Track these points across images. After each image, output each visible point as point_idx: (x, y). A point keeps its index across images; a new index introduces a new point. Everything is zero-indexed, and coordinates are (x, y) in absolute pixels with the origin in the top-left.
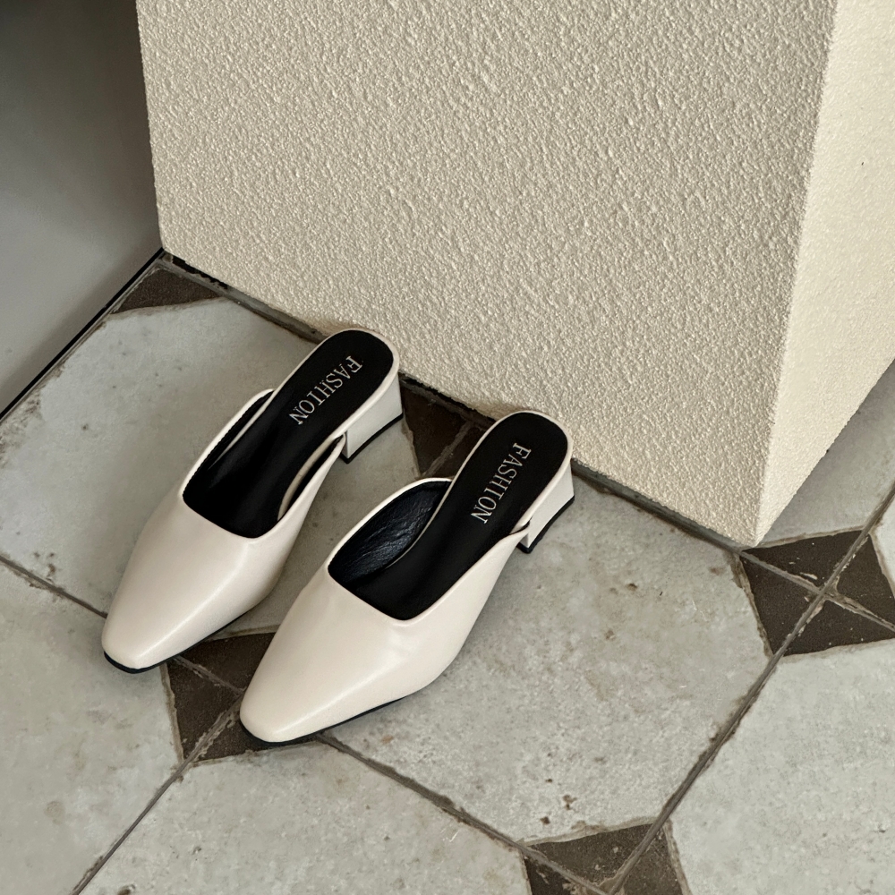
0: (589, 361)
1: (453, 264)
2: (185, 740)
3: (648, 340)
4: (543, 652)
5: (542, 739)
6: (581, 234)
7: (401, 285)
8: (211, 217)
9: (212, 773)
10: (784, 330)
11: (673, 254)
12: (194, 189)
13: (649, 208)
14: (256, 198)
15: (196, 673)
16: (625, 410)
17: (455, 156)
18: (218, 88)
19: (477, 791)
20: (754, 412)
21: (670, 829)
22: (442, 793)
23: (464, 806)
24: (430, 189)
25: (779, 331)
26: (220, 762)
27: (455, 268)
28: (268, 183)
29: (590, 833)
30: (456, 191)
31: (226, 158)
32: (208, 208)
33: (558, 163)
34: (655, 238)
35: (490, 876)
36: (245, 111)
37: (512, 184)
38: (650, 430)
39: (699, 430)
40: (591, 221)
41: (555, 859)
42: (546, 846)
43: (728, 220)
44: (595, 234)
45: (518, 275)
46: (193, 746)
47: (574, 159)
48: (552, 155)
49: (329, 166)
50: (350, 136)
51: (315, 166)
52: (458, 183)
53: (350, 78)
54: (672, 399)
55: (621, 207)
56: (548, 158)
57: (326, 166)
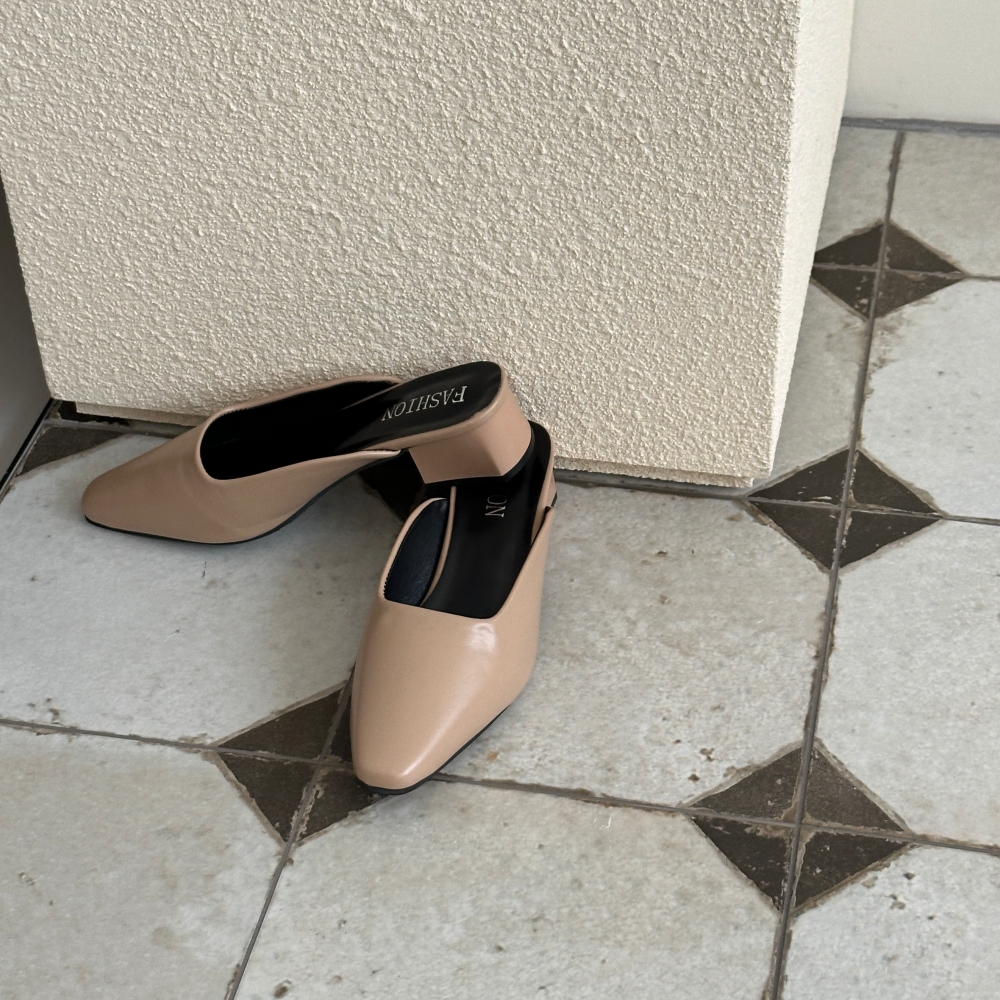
0: (561, 327)
1: (394, 271)
2: (277, 824)
3: (628, 270)
4: (607, 632)
5: (650, 707)
6: (539, 165)
7: (337, 325)
8: (104, 332)
9: (322, 845)
10: (785, 186)
11: (648, 145)
12: (80, 305)
13: (616, 97)
14: (155, 284)
15: (258, 759)
16: (608, 370)
17: (383, 128)
18: (94, 160)
19: (610, 774)
20: (757, 308)
21: (822, 746)
22: (575, 786)
23: (604, 792)
24: (357, 185)
25: (779, 190)
26: (326, 832)
27: (396, 275)
28: (167, 259)
29: (745, 775)
30: (389, 174)
31: (113, 247)
32: (100, 322)
33: (505, 84)
34: (626, 133)
35: (666, 846)
36: (129, 176)
37: (453, 136)
38: (638, 383)
39: (695, 358)
40: (549, 144)
41: (724, 810)
42: (708, 801)
43: (710, 71)
44: (555, 159)
45: (470, 253)
46: (289, 827)
47: (523, 71)
48: (497, 77)
49: (236, 206)
50: (257, 155)
51: (220, 213)
52: (390, 163)
53: (249, 78)
54: (661, 333)
55: (583, 110)
56: (492, 83)
57: (233, 207)
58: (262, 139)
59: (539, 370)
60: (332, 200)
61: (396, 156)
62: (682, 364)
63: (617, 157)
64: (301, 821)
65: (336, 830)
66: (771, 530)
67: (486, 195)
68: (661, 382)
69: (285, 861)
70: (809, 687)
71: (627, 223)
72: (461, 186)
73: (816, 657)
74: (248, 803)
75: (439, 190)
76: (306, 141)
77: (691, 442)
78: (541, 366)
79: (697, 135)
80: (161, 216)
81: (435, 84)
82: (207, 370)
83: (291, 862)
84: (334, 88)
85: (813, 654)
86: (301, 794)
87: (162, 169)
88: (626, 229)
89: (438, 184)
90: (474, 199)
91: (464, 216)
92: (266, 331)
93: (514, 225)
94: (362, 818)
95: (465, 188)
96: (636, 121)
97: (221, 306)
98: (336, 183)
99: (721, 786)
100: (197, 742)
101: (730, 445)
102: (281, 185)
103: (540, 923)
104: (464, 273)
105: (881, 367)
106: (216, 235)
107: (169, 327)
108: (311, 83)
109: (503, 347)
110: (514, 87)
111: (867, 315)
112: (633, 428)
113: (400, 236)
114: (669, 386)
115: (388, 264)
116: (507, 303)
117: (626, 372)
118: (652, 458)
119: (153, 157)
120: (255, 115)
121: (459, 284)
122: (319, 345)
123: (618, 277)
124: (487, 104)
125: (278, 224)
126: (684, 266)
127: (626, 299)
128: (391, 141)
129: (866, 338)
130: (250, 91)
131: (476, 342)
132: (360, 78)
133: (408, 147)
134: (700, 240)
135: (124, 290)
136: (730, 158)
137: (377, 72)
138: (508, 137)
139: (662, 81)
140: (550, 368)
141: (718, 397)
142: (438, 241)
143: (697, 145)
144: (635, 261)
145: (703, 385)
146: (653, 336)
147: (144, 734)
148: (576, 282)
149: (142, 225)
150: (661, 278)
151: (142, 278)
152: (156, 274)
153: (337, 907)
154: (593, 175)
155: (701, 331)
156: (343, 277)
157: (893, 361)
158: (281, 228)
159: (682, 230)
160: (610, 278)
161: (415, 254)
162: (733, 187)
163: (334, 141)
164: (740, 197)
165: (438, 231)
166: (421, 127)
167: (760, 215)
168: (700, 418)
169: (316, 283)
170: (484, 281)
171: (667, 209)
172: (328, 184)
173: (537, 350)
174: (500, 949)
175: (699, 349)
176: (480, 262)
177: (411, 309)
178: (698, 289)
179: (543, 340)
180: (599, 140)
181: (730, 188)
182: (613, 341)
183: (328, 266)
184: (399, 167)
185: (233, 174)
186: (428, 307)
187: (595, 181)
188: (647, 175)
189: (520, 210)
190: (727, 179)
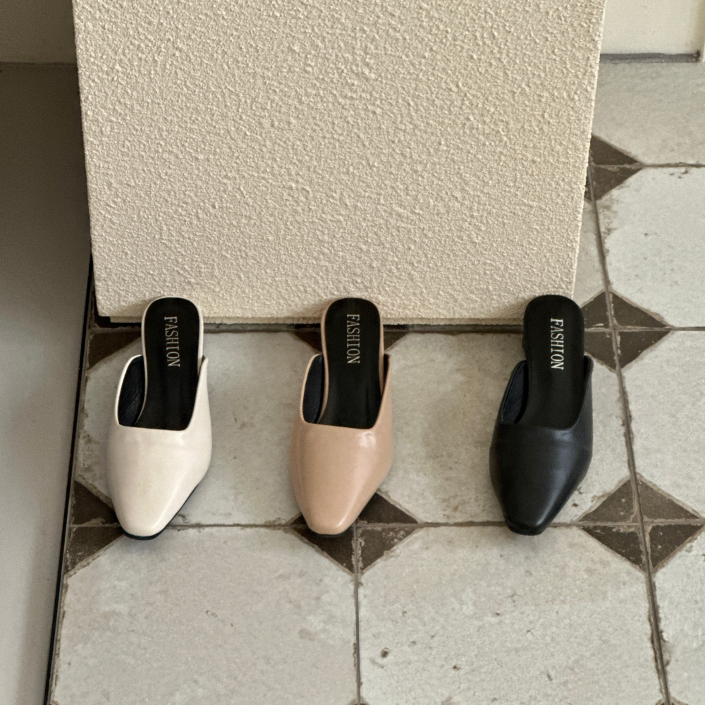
0: (445, 241)
2: (345, 564)
7: (299, 253)
8: (142, 272)
9: (376, 573)
11: (506, 136)
12: (129, 257)
13: (489, 111)
14: (181, 240)
16: (473, 264)
17: (343, 138)
18: (153, 170)
20: (567, 220)
21: (642, 477)
24: (323, 170)
26: (374, 565)
27: (342, 220)
28: (191, 223)
29: (604, 499)
30: (344, 163)
31: (157, 220)
32: (140, 266)
33: (422, 108)
34: (493, 130)
35: (572, 545)
36: (174, 178)
37: (387, 139)
38: (491, 269)
39: (528, 252)
40: (446, 139)
41: (597, 520)
42: (587, 517)
43: (546, 94)
44: (450, 147)
45: (391, 204)
46: (352, 565)
47: (433, 101)
48: (417, 105)
49: (242, 189)
50: (260, 159)
51: (231, 194)
52: (345, 156)
53: (261, 117)
54: (508, 239)
55: (468, 119)
56: (414, 109)
57: (239, 189)
58: (264, 149)
59: (429, 267)
61: (350, 153)
62: (520, 256)
63: (487, 143)
64: (358, 561)
65: (380, 563)
67: (404, 170)
68: (506, 268)
69: (358, 584)
70: (624, 443)
71: (491, 179)
72: (389, 166)
73: (623, 425)
74: (323, 555)
75: (375, 169)
76: (293, 148)
78: (431, 265)
79: (536, 128)
80: (192, 199)
81: (378, 111)
82: (209, 288)
83: (362, 584)
84: (314, 118)
85: (621, 423)
86: (351, 545)
87: (196, 172)
88: (490, 182)
89: (374, 166)
90: (397, 172)
91: (390, 183)
92: (252, 261)
93: (421, 185)
94: (393, 554)
95: (391, 167)
96: (499, 123)
97: (224, 248)
98: (309, 170)
99: (591, 507)
100: (277, 523)
102: (273, 175)
103: (515, 598)
104: (386, 215)
105: (609, 234)
106: (226, 207)
107: (187, 264)
108: (300, 116)
110: (427, 110)
111: (590, 198)
112: (487, 296)
113: (347, 197)
114: (511, 269)
115: (337, 214)
117: (485, 264)
119: (192, 165)
120: (262, 137)
121: (382, 221)
122: (286, 266)
123: (483, 210)
124: (409, 120)
125: (268, 197)
126: (524, 200)
127: (487, 222)
128: (347, 144)
129: (595, 215)
130: (260, 124)
131: (390, 255)
132: (331, 111)
133: (357, 147)
134: (535, 185)
135: (160, 244)
136: (555, 140)
137: (343, 108)
138: (421, 137)
139: (517, 101)
140: (437, 265)
141: (542, 273)
142: (371, 198)
143: (535, 133)
144: (495, 199)
145: (532, 267)
146: (503, 241)
147: (243, 522)
148: (456, 215)
149: (179, 205)
150: (510, 208)
151: (173, 236)
152: (183, 233)
153: (397, 605)
154: (472, 154)
155: (533, 236)
156: (307, 224)
157: (615, 229)
158: (270, 199)
159: (524, 181)
160: (478, 211)
161: (356, 207)
162: (556, 154)
163: (311, 147)
164: (560, 160)
165: (372, 192)
166: (367, 135)
167: (572, 169)
168: (529, 286)
169: (289, 229)
170: (399, 219)
171: (516, 170)
172: (304, 172)
173: (429, 256)
174: (498, 614)
175: (531, 247)
176: (397, 208)
177: (349, 239)
178: (532, 212)
179: (433, 249)
180: (477, 135)
181: (554, 155)
182: (477, 246)
183: (298, 218)
184: (350, 159)
185: (243, 171)
186: (361, 237)
187: (473, 157)
188: (505, 152)
189: (425, 177)
190: (553, 150)
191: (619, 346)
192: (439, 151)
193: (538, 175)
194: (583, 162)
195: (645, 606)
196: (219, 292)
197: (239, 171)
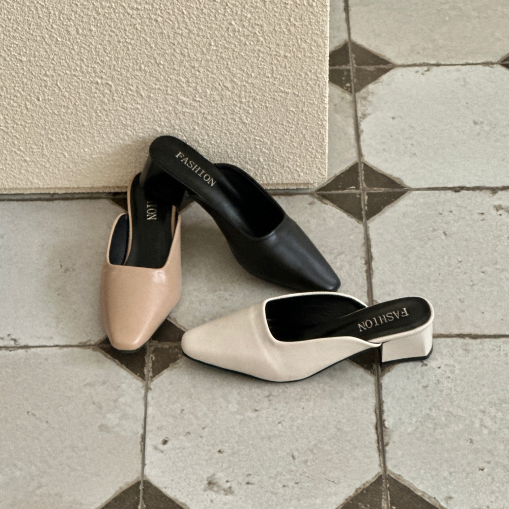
1: (138, 106)
2: (138, 374)
7: (109, 135)
9: (162, 380)
13: (246, 17)
14: (15, 126)
17: (134, 41)
24: (121, 68)
26: (161, 374)
27: (140, 108)
28: (22, 113)
30: (137, 62)
34: (251, 32)
37: (168, 41)
38: (260, 144)
39: (288, 129)
40: (215, 40)
44: (218, 47)
45: (176, 94)
46: (144, 375)
49: (59, 84)
51: (51, 89)
52: (137, 57)
55: (231, 24)
56: (187, 17)
57: (57, 85)
58: (73, 52)
60: (108, 77)
61: (140, 54)
62: (282, 133)
63: (247, 43)
64: (149, 371)
65: (166, 373)
66: (331, 207)
67: (185, 66)
68: (272, 142)
69: (147, 389)
70: (365, 278)
71: (253, 72)
72: (172, 64)
73: (366, 264)
74: (122, 367)
75: (161, 67)
76: (96, 51)
77: (287, 169)
78: (212, 142)
79: (285, 30)
80: (20, 93)
81: (160, 19)
82: (41, 165)
83: (150, 389)
85: (364, 262)
86: (144, 360)
87: (21, 71)
89: (161, 64)
90: (179, 68)
91: (174, 77)
92: (72, 142)
93: (198, 79)
94: (176, 366)
95: (174, 64)
97: (50, 132)
98: (110, 68)
100: (88, 343)
101: (307, 169)
102: (83, 72)
103: (271, 397)
105: (364, 118)
106: (48, 99)
109: (193, 135)
111: (351, 92)
112: (259, 166)
113: (142, 89)
114: (276, 144)
115: (135, 103)
116: (195, 115)
117: (255, 140)
118: (269, 179)
119: (17, 66)
120: (70, 42)
121: (171, 108)
122: (99, 146)
123: (249, 97)
124: (185, 26)
126: (281, 88)
128: (138, 47)
129: (354, 104)
132: (122, 20)
133: (146, 49)
137: (131, 17)
138: (195, 39)
139: (268, 8)
141: (300, 146)
143: (285, 34)
144: (258, 88)
145: (293, 142)
147: (61, 344)
148: (229, 101)
150: (270, 95)
151: (9, 123)
153: (178, 405)
154: (236, 52)
155: (290, 117)
157: (369, 114)
158: (82, 92)
159: (279, 72)
160: (246, 98)
161: (149, 97)
162: (302, 51)
163: (109, 49)
164: (306, 55)
165: (161, 85)
166: (152, 39)
167: (316, 62)
168: (292, 157)
169: (99, 116)
170: (184, 106)
171: (272, 64)
172: (106, 69)
173: (210, 135)
174: (256, 410)
175: (290, 125)
176: (182, 97)
177: (147, 123)
178: (288, 98)
179: (213, 130)
180: (239, 37)
181: (301, 51)
182: (248, 126)
183: (105, 107)
184: (141, 58)
185: (58, 70)
186: (155, 121)
187: (237, 54)
188: (262, 49)
189: (201, 71)
190: (300, 48)
191: (366, 203)
192: (210, 50)
193: (290, 68)
194: (324, 56)
195: (373, 402)
196: (49, 168)
197: (55, 70)
